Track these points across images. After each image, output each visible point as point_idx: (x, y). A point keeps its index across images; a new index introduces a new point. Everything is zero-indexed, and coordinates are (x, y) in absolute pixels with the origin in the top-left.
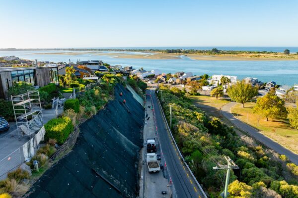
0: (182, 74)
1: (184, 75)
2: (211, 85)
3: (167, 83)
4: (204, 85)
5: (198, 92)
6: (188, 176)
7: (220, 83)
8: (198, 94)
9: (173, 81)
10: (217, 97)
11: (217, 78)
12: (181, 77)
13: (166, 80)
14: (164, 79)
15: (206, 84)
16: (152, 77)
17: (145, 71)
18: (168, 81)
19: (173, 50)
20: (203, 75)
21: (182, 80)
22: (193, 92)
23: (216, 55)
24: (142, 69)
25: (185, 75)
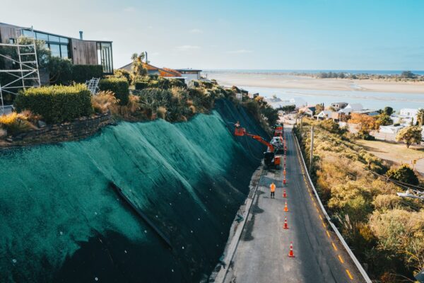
0: (343, 106)
1: (346, 108)
2: (398, 125)
3: (316, 118)
4: (384, 124)
5: (371, 134)
6: (336, 249)
7: (415, 122)
8: (372, 139)
9: (327, 115)
10: (408, 144)
11: (409, 114)
12: (341, 111)
13: (314, 114)
14: (311, 113)
15: (387, 122)
16: (290, 109)
17: (279, 100)
18: (318, 116)
19: (331, 73)
20: (383, 109)
21: (343, 114)
22: (362, 133)
23: (409, 82)
24: (275, 97)
25: (348, 107)
